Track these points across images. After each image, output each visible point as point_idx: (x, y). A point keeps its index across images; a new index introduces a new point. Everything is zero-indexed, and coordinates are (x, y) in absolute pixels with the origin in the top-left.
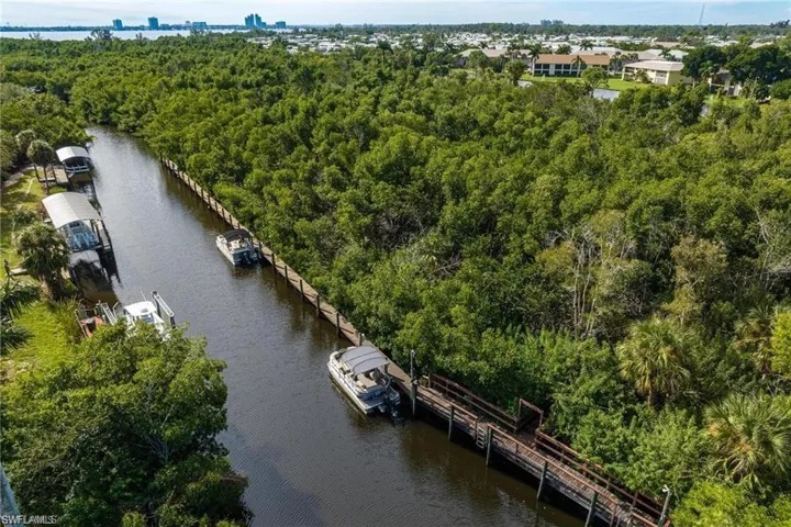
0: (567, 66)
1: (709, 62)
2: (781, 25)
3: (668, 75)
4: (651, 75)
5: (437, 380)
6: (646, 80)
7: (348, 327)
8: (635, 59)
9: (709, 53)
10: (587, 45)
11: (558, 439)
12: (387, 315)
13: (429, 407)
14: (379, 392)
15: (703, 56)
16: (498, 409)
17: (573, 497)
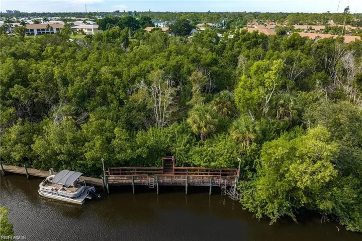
0: (43, 30)
1: (108, 24)
2: (117, 12)
3: (93, 30)
4: (85, 31)
5: (113, 170)
6: (83, 33)
7: (34, 172)
8: (73, 25)
9: (108, 20)
10: (37, 22)
11: (184, 166)
12: (69, 151)
13: (117, 184)
14: (83, 190)
15: (105, 21)
16: (152, 168)
17: (202, 184)
